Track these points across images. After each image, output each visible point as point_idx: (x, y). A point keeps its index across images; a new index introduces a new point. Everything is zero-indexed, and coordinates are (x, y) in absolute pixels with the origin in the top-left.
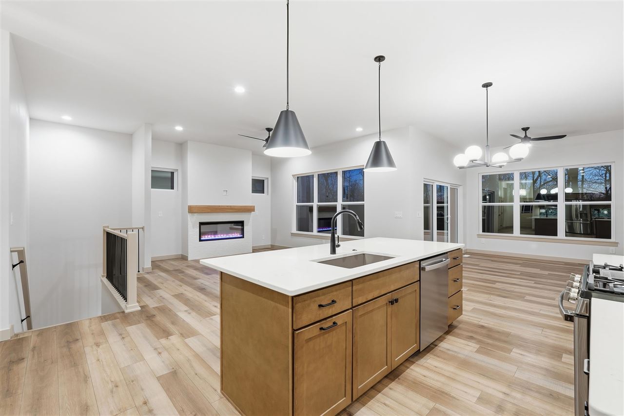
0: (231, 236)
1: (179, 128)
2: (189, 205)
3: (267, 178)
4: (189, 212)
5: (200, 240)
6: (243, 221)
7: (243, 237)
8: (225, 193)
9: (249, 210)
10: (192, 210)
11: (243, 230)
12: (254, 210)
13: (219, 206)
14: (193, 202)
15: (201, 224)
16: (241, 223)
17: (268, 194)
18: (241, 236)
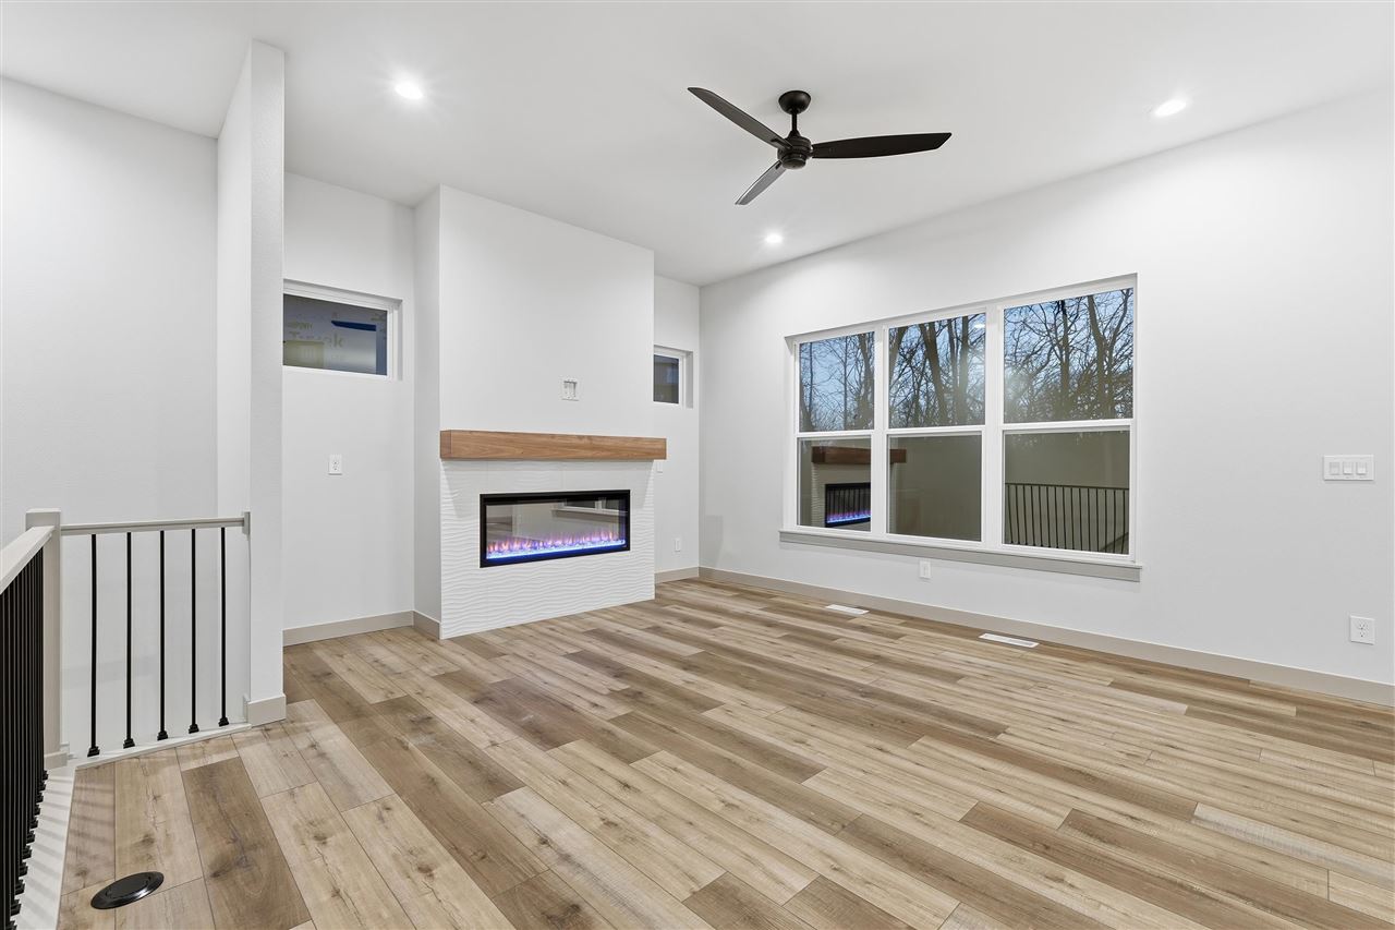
0: (589, 546)
1: (409, 90)
2: (444, 428)
3: (689, 354)
4: (443, 457)
5: (485, 563)
6: (629, 491)
7: (626, 547)
8: (569, 391)
9: (649, 451)
10: (456, 448)
11: (625, 522)
12: (661, 454)
13: (553, 436)
14: (456, 419)
15: (487, 500)
16: (621, 498)
17: (690, 404)
18: (619, 543)
